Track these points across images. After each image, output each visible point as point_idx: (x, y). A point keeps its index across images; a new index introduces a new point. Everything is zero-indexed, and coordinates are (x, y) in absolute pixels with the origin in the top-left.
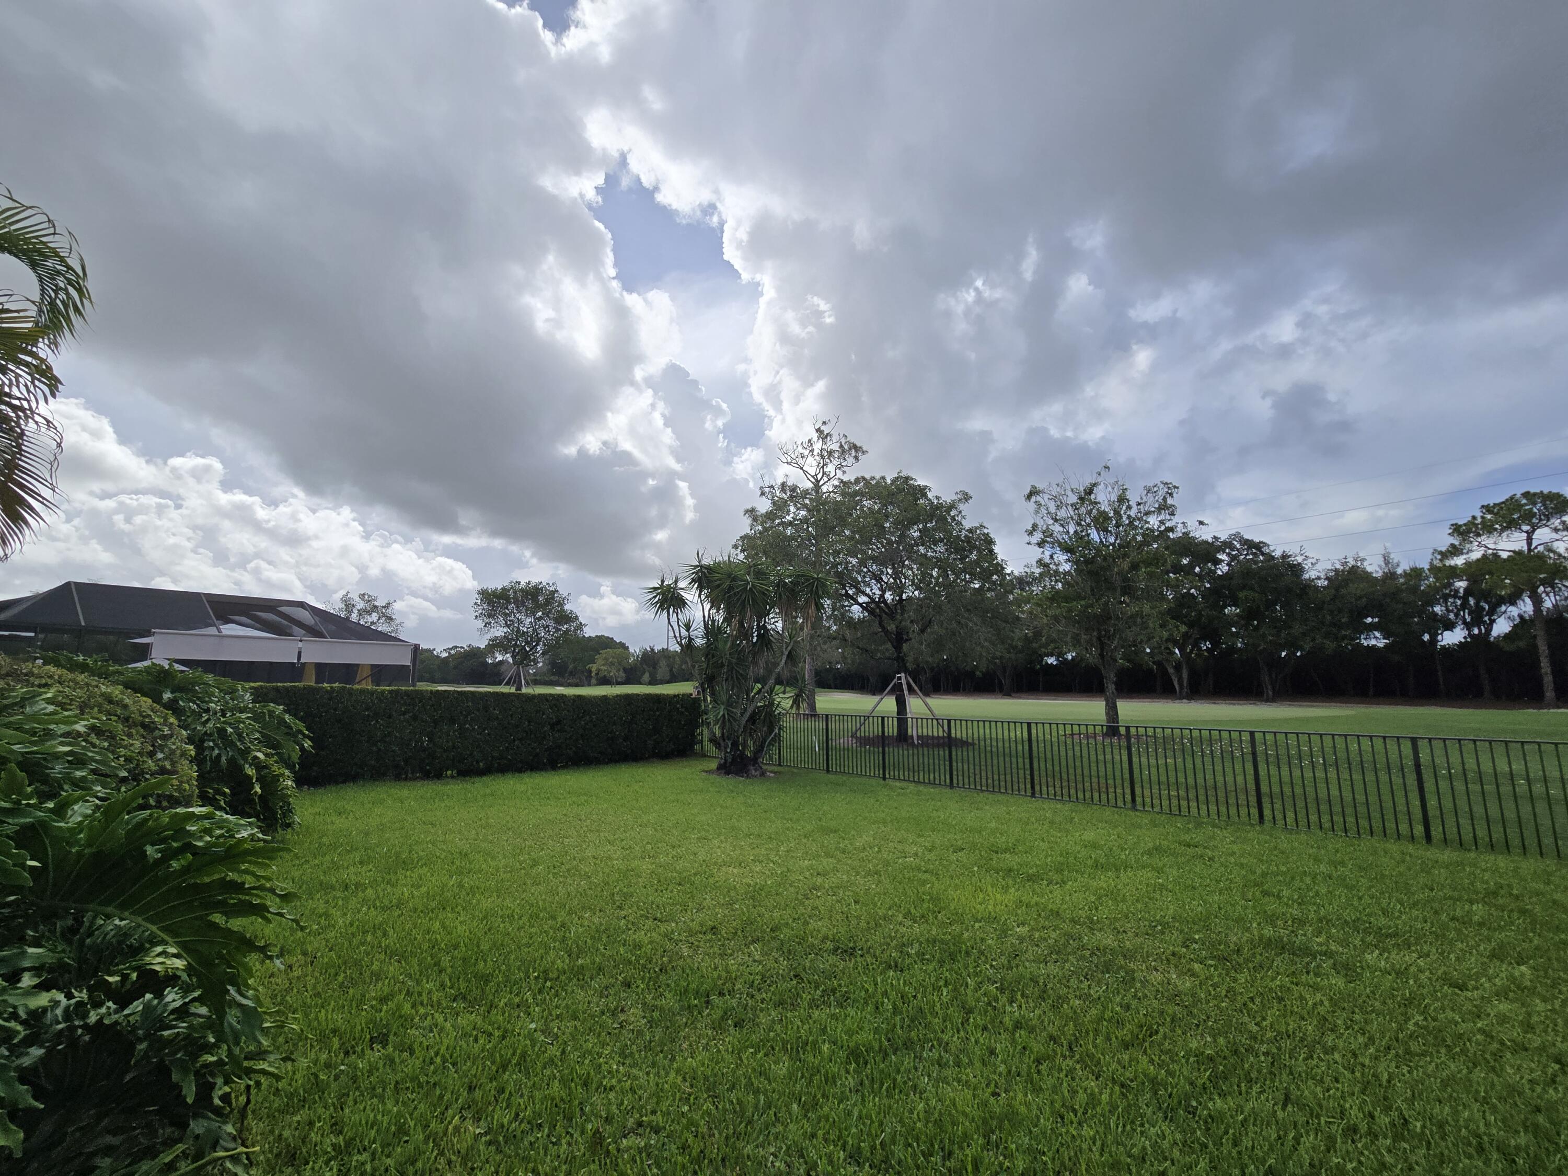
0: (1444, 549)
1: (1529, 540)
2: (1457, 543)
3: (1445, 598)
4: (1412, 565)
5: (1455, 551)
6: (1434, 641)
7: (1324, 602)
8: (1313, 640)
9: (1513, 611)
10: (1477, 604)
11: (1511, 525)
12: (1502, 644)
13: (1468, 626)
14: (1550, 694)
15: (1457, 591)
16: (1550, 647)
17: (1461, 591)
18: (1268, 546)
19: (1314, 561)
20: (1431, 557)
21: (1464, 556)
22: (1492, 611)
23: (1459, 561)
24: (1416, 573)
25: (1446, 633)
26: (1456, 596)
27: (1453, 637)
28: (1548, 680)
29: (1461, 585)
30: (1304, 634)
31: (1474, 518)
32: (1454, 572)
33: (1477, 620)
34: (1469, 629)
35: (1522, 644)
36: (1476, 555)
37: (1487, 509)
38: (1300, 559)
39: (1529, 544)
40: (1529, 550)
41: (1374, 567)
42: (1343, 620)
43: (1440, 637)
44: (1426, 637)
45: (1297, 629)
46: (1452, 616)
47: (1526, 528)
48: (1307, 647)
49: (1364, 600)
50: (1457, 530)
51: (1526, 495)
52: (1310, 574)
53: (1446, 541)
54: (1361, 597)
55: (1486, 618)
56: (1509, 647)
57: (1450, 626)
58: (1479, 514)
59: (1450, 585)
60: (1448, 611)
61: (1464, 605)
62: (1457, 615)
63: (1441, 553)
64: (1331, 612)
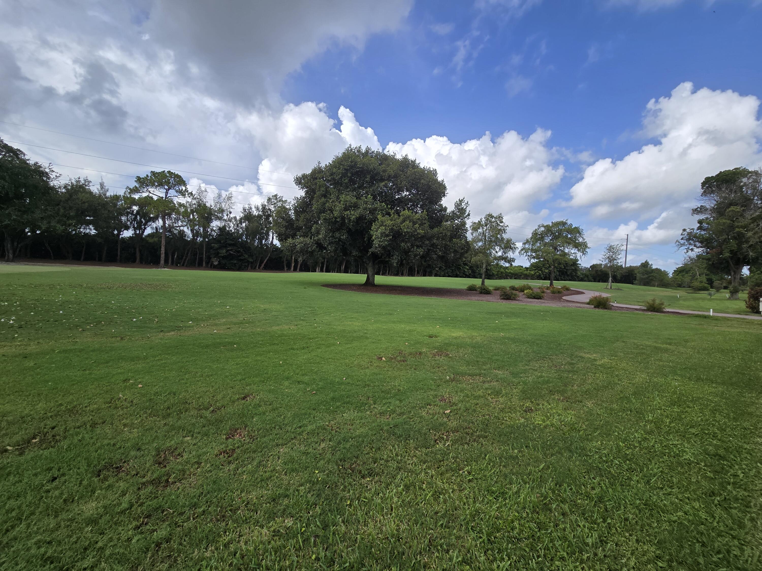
0: (132, 188)
1: (167, 193)
2: (137, 186)
3: (128, 213)
4: (115, 193)
5: (135, 190)
6: (119, 234)
7: (61, 201)
8: (49, 223)
9: (154, 225)
10: (140, 219)
11: (161, 185)
12: (148, 239)
13: (135, 229)
14: (162, 262)
15: (133, 211)
16: (166, 243)
17: (135, 211)
18: (24, 155)
19: (58, 175)
20: (125, 190)
21: (140, 194)
22: (145, 224)
23: (136, 196)
24: (116, 198)
25: (125, 231)
26: (132, 214)
27: (127, 234)
28: (163, 256)
29: (135, 208)
30: (42, 218)
31: (147, 176)
32: (134, 202)
33: (139, 227)
34: (135, 231)
35: (156, 239)
36: (145, 195)
37: (153, 173)
38: (47, 170)
39: (166, 196)
40: (166, 198)
41: (95, 189)
42: (71, 214)
43: (122, 233)
44: (116, 232)
45: (38, 214)
46: (129, 223)
47: (166, 187)
48: (44, 227)
49: (87, 204)
50: (139, 179)
51: (169, 172)
52: (54, 183)
53: (133, 184)
54: (84, 203)
55: (143, 227)
56: (151, 240)
57: (127, 228)
58: (150, 175)
59: (130, 208)
60: (128, 220)
61: (135, 219)
62: (131, 223)
63: (130, 189)
64: (65, 208)
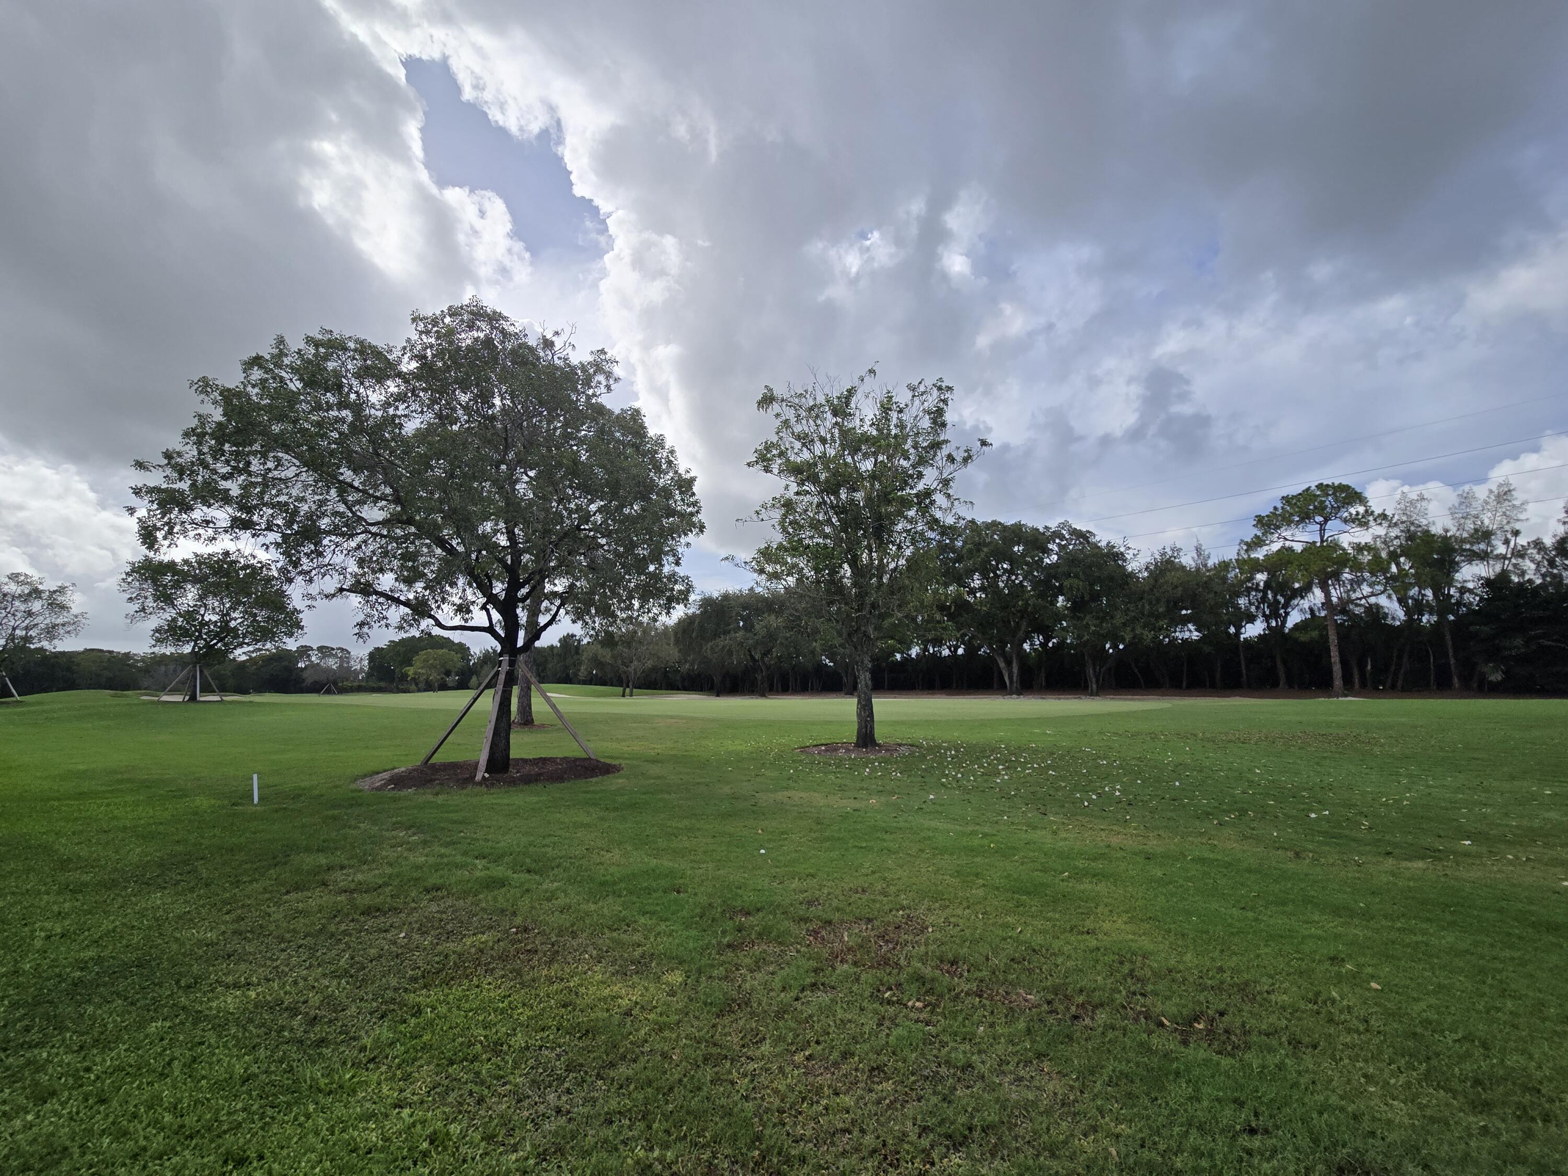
0: (1249, 540)
1: (1322, 531)
2: (1259, 534)
3: (1249, 590)
4: (1221, 559)
5: (1257, 543)
6: (1238, 633)
7: (1144, 592)
8: (1133, 630)
9: (1305, 604)
10: (1275, 597)
11: (1306, 517)
12: (1297, 634)
13: (1267, 618)
14: (1338, 682)
15: (1258, 584)
16: (1339, 639)
17: (1262, 584)
18: (1094, 535)
19: (1136, 552)
20: (1238, 547)
21: (1266, 548)
22: (1286, 605)
23: (1260, 554)
24: (1225, 566)
25: (1249, 626)
26: (1257, 589)
27: (1254, 630)
28: (1337, 669)
29: (1261, 577)
30: (1124, 624)
31: (1275, 508)
32: (1256, 566)
33: (1275, 614)
34: (1267, 622)
35: (1315, 634)
36: (1276, 547)
37: (1287, 500)
38: (1122, 549)
39: (1322, 537)
40: (1322, 541)
41: (1188, 560)
42: (1161, 610)
43: (1243, 630)
44: (1232, 630)
45: (1119, 619)
46: (1253, 609)
47: (1319, 519)
48: (1128, 638)
49: (1180, 589)
50: (1261, 521)
51: (1320, 486)
52: (1132, 566)
53: (1250, 532)
54: (1176, 587)
55: (1282, 611)
56: (1304, 638)
57: (1251, 619)
58: (1279, 505)
59: (1251, 579)
60: (1251, 604)
61: (1264, 599)
62: (1258, 608)
63: (1247, 544)
64: (1150, 603)
